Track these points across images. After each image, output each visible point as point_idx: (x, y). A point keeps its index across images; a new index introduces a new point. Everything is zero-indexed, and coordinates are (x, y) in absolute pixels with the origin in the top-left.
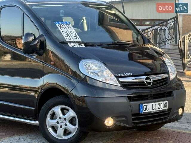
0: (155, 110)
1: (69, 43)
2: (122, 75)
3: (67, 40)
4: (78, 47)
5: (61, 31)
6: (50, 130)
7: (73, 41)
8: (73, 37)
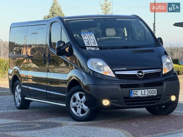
0: (144, 95)
1: (87, 48)
2: (118, 70)
3: (86, 45)
4: (93, 50)
5: (84, 38)
6: (73, 110)
7: (91, 46)
8: (92, 43)
